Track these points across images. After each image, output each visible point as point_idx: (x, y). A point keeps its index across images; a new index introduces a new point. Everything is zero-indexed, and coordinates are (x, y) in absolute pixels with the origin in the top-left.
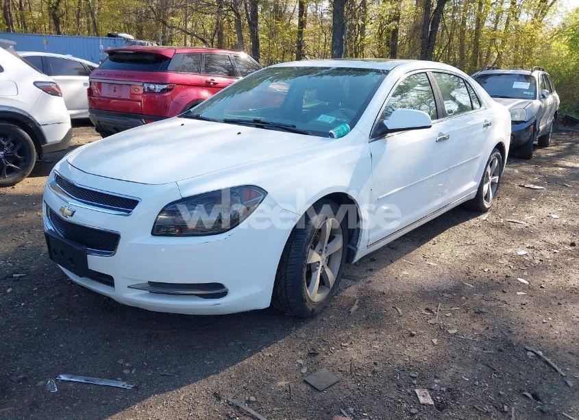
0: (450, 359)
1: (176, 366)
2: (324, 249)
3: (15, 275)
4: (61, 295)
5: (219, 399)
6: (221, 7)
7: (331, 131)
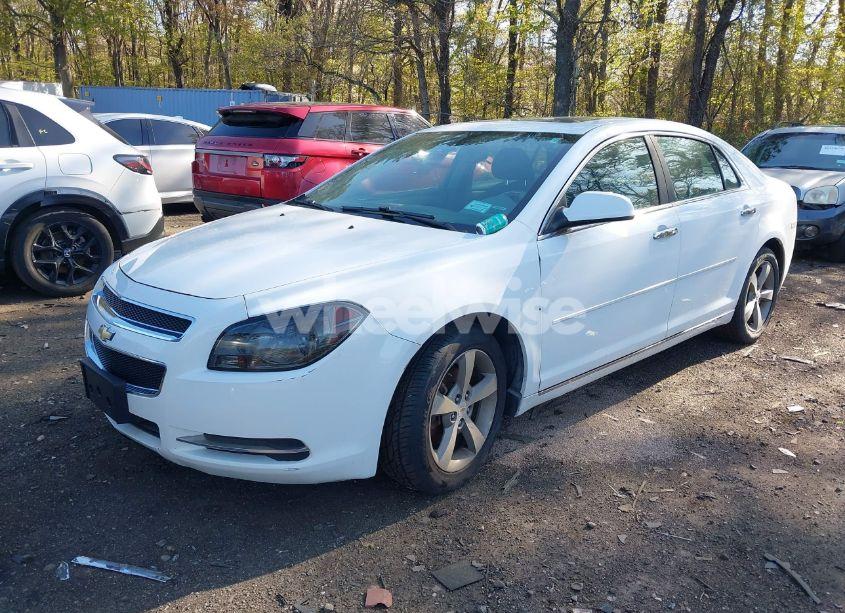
0: (639, 567)
1: (236, 552)
2: (464, 394)
3: (52, 418)
4: (105, 447)
5: (283, 604)
6: (400, 43)
7: (479, 225)
